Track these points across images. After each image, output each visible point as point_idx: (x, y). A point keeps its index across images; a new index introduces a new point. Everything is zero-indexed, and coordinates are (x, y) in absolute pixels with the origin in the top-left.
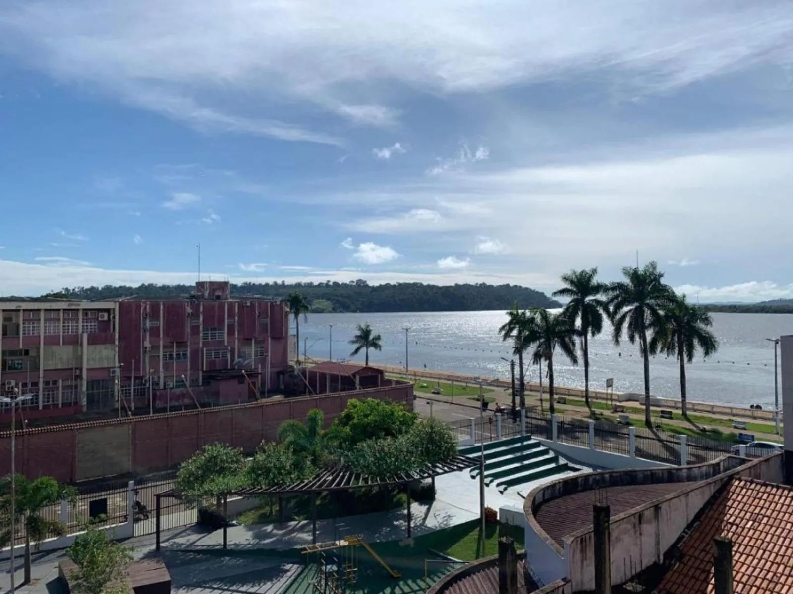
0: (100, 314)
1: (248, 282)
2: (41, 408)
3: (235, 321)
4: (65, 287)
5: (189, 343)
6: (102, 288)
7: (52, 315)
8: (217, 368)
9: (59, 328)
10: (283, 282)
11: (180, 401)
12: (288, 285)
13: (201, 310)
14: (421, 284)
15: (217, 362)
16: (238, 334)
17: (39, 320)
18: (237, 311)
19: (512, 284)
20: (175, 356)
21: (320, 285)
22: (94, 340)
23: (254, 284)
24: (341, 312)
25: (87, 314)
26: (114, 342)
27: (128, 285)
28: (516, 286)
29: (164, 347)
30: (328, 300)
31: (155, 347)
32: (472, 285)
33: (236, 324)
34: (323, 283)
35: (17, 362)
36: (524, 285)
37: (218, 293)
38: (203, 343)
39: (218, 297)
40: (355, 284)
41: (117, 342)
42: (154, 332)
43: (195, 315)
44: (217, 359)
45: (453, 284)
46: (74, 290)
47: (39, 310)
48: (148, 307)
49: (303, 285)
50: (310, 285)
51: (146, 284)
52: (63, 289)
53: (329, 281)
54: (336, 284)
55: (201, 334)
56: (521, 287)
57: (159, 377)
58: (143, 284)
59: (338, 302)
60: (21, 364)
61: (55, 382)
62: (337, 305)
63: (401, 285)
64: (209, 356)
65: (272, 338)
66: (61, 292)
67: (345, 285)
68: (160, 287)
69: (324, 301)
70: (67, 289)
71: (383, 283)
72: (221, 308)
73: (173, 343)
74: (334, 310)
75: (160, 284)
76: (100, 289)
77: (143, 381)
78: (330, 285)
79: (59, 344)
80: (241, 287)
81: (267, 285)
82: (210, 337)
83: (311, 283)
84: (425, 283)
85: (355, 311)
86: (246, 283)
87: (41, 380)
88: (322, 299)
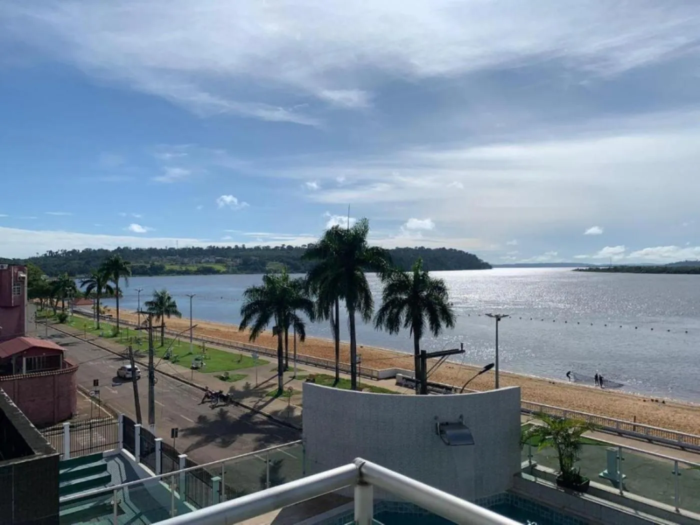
4: (50, 250)
10: (244, 245)
12: (248, 249)
19: (447, 248)
21: (276, 248)
23: (217, 248)
27: (105, 248)
28: (451, 250)
30: (281, 261)
32: (413, 248)
34: (279, 247)
36: (458, 249)
40: (306, 247)
46: (57, 252)
51: (122, 247)
52: (48, 252)
53: (284, 245)
54: (290, 247)
56: (455, 250)
58: (119, 248)
59: (290, 263)
62: (288, 266)
66: (46, 255)
67: (298, 249)
68: (134, 250)
70: (51, 252)
75: (133, 247)
76: (81, 251)
78: (285, 249)
80: (206, 250)
81: (229, 248)
83: (268, 247)
86: (210, 247)
88: (276, 261)
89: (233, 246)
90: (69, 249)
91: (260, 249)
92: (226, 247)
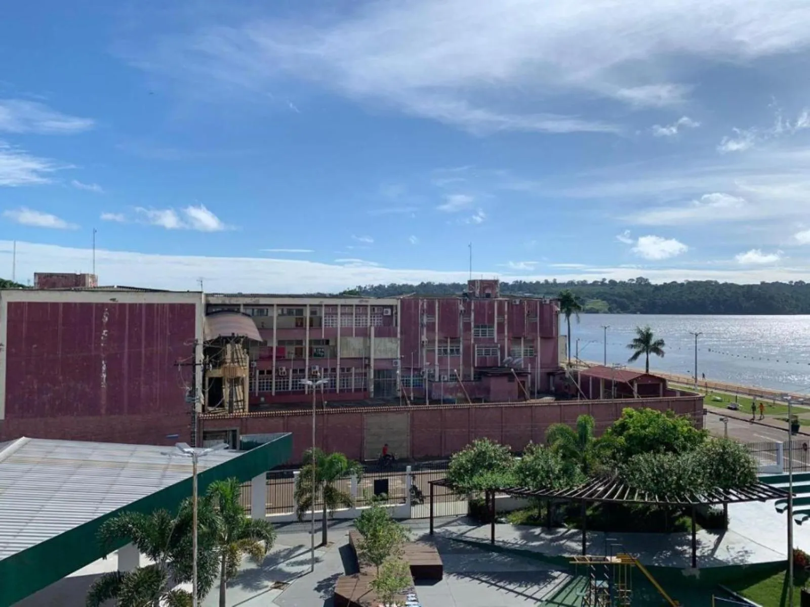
0: (385, 310)
1: (519, 281)
2: (338, 391)
3: (504, 320)
5: (461, 339)
6: (388, 286)
7: (347, 310)
8: (488, 365)
9: (352, 322)
10: (555, 280)
11: (454, 394)
12: (560, 284)
13: (473, 307)
14: (716, 282)
15: (488, 359)
16: (508, 332)
17: (337, 314)
18: (506, 309)
20: (449, 351)
21: (595, 283)
22: (380, 333)
23: (525, 282)
24: (618, 313)
25: (374, 309)
26: (395, 336)
27: (410, 283)
29: (440, 341)
30: (604, 299)
31: (431, 342)
32: (785, 284)
33: (506, 322)
34: (598, 282)
35: (320, 350)
37: (488, 291)
38: (475, 340)
39: (488, 296)
40: (634, 282)
41: (399, 336)
42: (431, 327)
43: (467, 313)
44: (487, 356)
45: (759, 283)
46: (365, 287)
47: (337, 305)
48: (425, 304)
49: (576, 283)
50: (584, 284)
51: (425, 282)
52: (357, 286)
53: (604, 279)
54: (612, 283)
55: (473, 331)
57: (434, 370)
58: (422, 283)
59: (615, 302)
60: (323, 352)
61: (349, 370)
62: (614, 305)
63: (690, 284)
64: (479, 351)
65: (542, 338)
66: (355, 290)
67: (623, 284)
68: (437, 286)
69: (599, 300)
70: (360, 287)
71: (669, 281)
72: (491, 306)
73: (447, 338)
74: (611, 311)
75: (437, 283)
76: (386, 287)
77: (421, 373)
78: (606, 284)
79: (352, 335)
80: (512, 286)
81: (538, 283)
82: (480, 334)
83: (585, 281)
84: (721, 282)
85: (635, 313)
86: (517, 282)
87: (338, 367)
88: (597, 299)
89: (542, 281)
90: (376, 284)
91: (574, 283)
92: (534, 282)
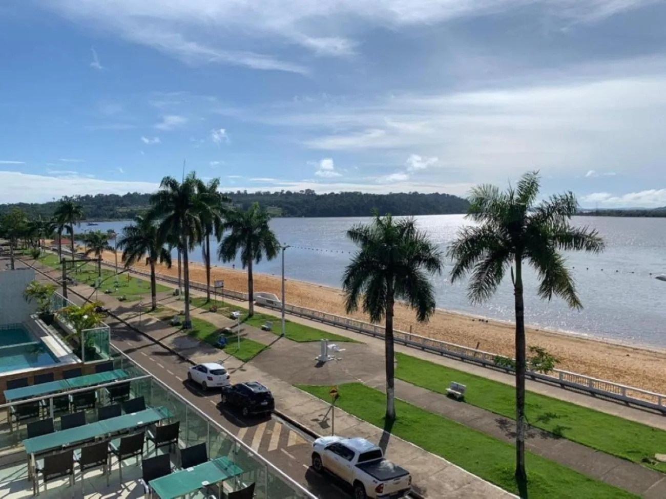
4: (64, 195)
6: (96, 196)
10: (245, 191)
12: (249, 194)
19: (440, 193)
21: (276, 193)
24: (289, 217)
28: (444, 195)
30: (280, 206)
32: (406, 194)
40: (304, 193)
45: (388, 194)
46: (72, 197)
49: (263, 194)
50: (267, 194)
51: (132, 193)
52: (63, 197)
53: (283, 191)
54: (289, 193)
56: (448, 195)
58: (129, 194)
59: (287, 208)
62: (286, 211)
66: (61, 200)
67: (296, 195)
68: (143, 196)
71: (328, 193)
74: (283, 215)
75: (142, 193)
76: (94, 197)
78: (284, 194)
81: (232, 193)
83: (269, 192)
84: (364, 192)
85: (300, 216)
88: (275, 206)
89: (235, 192)
91: (261, 194)
92: (229, 193)
